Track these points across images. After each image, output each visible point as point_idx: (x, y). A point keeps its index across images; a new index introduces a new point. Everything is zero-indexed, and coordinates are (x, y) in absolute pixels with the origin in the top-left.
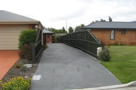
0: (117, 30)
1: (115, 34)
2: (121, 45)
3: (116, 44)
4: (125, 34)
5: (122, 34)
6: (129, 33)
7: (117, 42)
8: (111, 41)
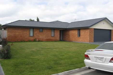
0: (36, 29)
1: (34, 31)
2: (39, 41)
3: (35, 41)
4: (42, 32)
5: (40, 31)
6: (46, 31)
7: (35, 39)
8: (30, 38)
